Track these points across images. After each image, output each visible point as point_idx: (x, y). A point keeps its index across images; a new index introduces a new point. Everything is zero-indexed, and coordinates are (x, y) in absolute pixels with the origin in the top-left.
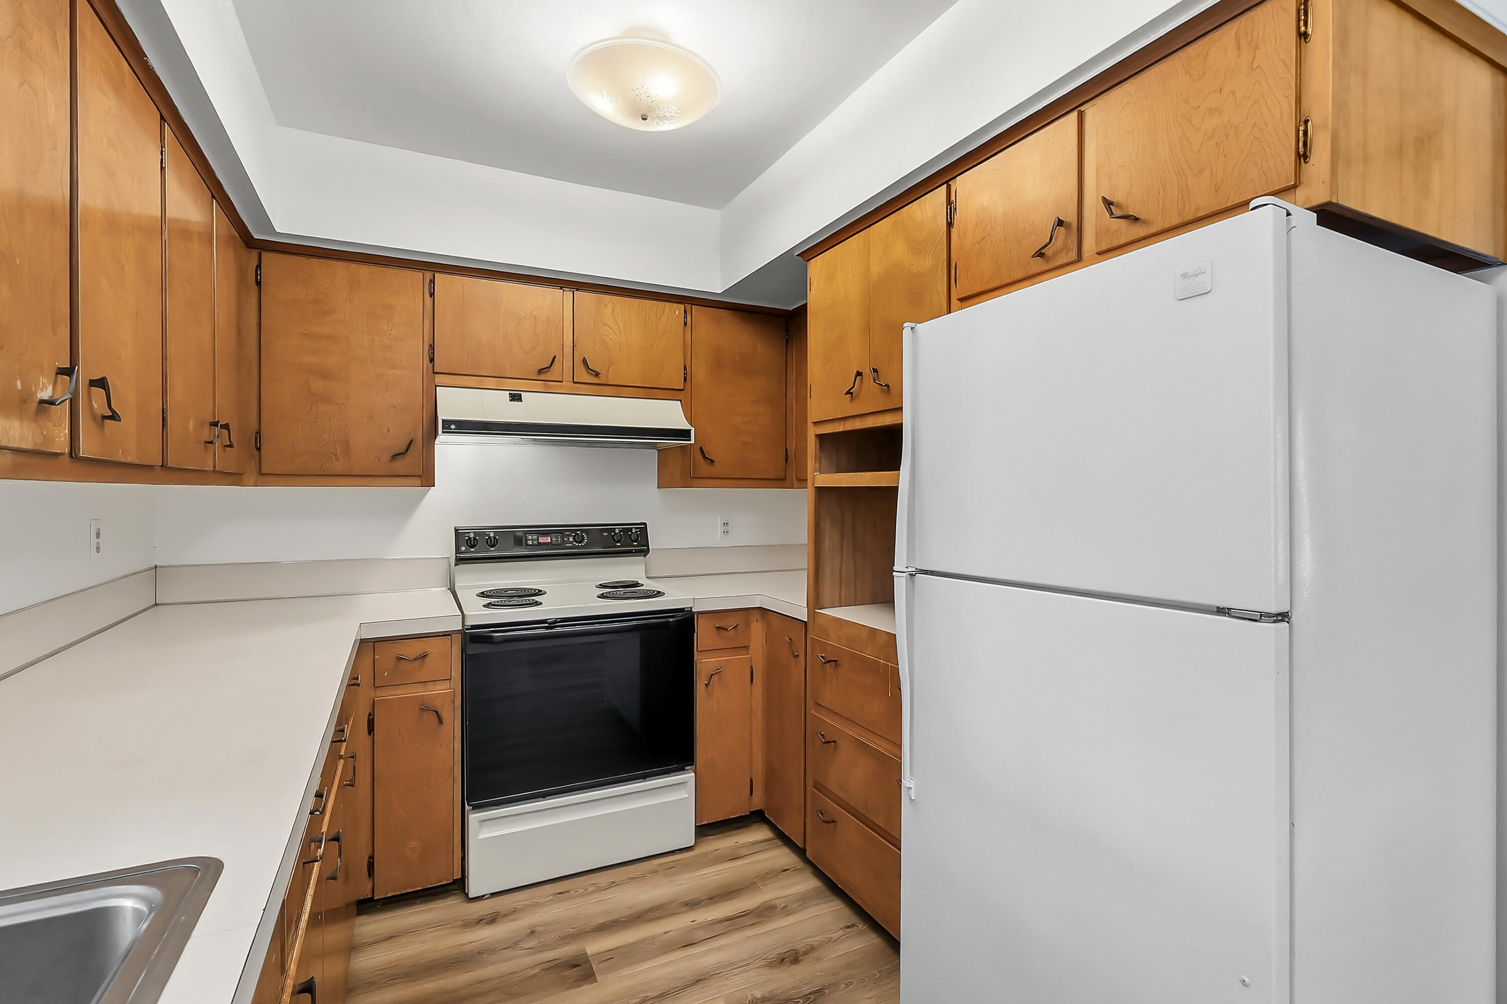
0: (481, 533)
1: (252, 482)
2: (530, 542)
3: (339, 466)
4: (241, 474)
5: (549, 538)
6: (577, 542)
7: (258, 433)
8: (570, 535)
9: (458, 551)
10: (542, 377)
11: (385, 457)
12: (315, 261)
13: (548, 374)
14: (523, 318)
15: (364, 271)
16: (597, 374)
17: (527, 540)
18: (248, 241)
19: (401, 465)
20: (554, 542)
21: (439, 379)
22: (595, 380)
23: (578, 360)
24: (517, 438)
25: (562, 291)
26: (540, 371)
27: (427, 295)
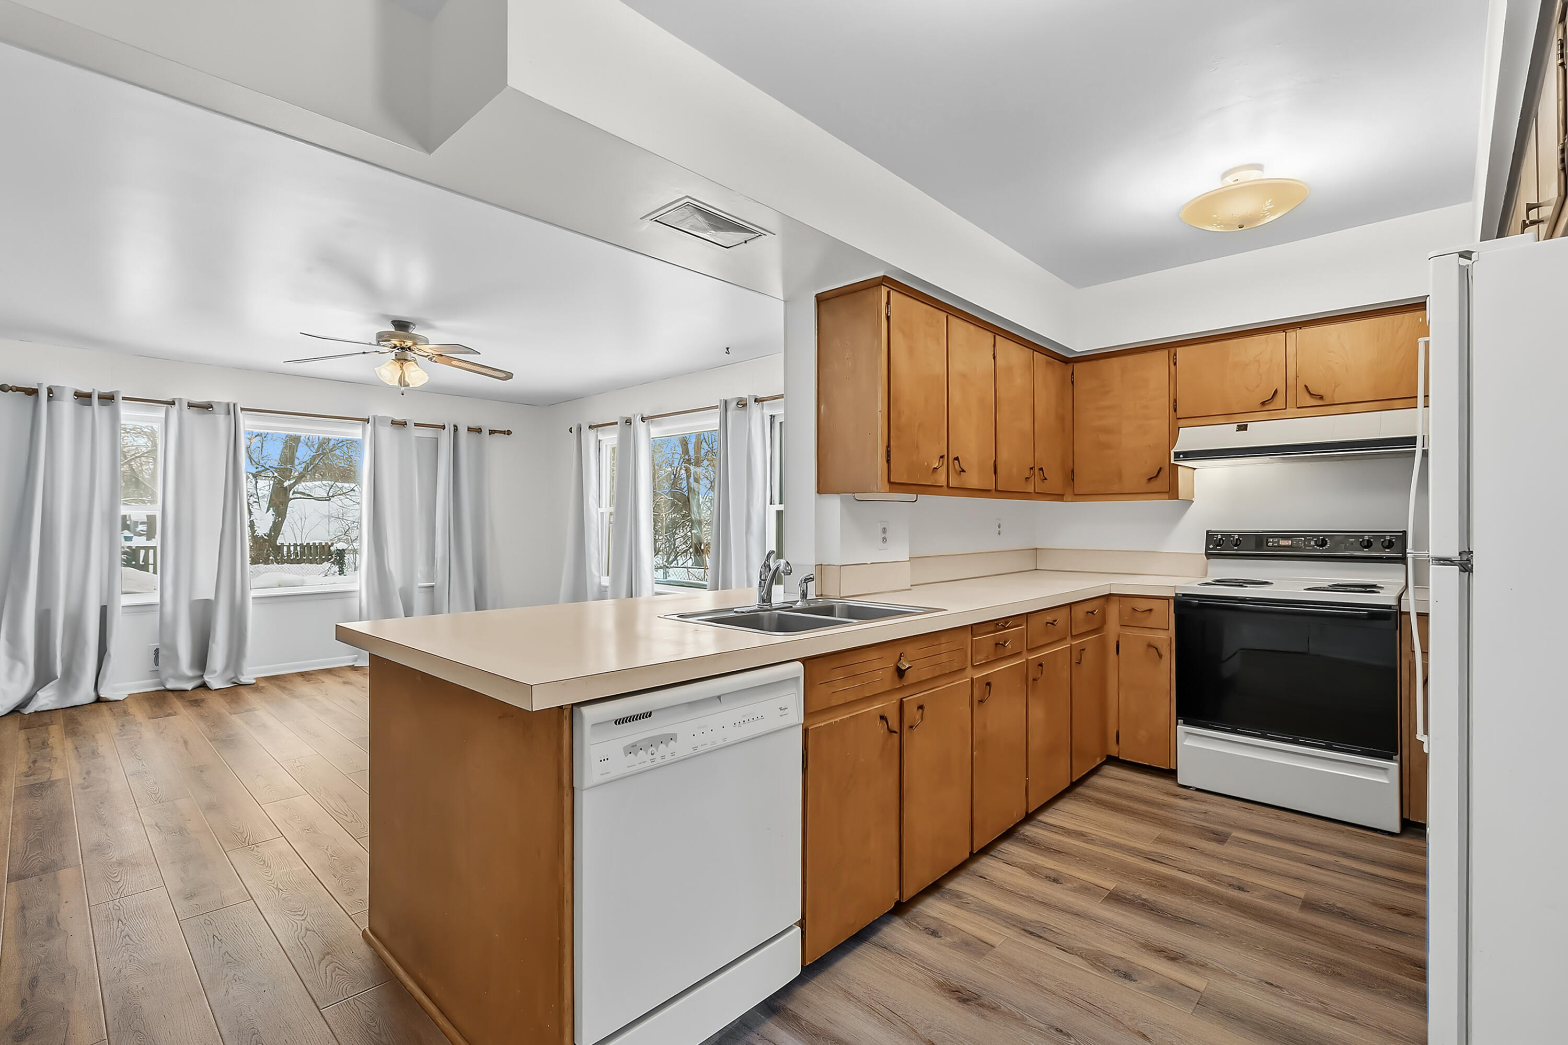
0: (1227, 536)
1: (1070, 499)
2: (1270, 544)
3: (1116, 488)
4: (1063, 495)
5: (1290, 542)
6: (1318, 546)
7: (1073, 471)
8: (1312, 540)
9: (1207, 548)
10: (1267, 408)
11: (1144, 481)
12: (1102, 361)
13: (1273, 404)
14: (1248, 364)
15: (1130, 359)
16: (1321, 398)
17: (1267, 542)
18: (1066, 361)
19: (1155, 485)
20: (1294, 546)
21: (1181, 422)
22: (1321, 403)
23: (1301, 387)
24: (1267, 459)
25: (1284, 333)
26: (1263, 403)
27: (1172, 364)
